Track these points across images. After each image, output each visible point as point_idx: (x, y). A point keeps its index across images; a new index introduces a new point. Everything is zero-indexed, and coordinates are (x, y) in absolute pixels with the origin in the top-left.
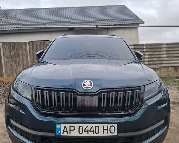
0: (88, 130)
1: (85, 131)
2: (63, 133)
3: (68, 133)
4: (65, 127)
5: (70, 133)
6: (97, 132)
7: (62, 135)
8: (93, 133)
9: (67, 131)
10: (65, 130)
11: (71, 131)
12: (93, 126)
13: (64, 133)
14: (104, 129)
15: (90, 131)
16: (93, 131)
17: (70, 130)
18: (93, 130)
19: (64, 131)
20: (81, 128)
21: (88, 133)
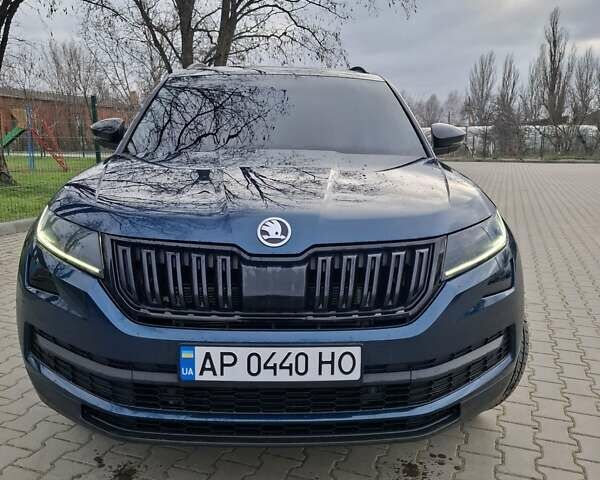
0: (275, 365)
1: (266, 367)
2: (201, 374)
3: (215, 374)
4: (208, 356)
5: (222, 374)
6: (301, 370)
7: (198, 378)
8: (291, 374)
9: (212, 369)
10: (208, 366)
11: (225, 368)
12: (289, 354)
13: (205, 372)
14: (321, 363)
15: (281, 367)
16: (290, 368)
17: (223, 365)
18: (291, 365)
19: (203, 369)
20: (254, 359)
21: (275, 374)
